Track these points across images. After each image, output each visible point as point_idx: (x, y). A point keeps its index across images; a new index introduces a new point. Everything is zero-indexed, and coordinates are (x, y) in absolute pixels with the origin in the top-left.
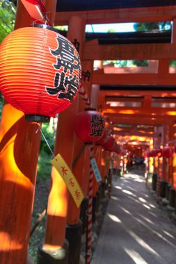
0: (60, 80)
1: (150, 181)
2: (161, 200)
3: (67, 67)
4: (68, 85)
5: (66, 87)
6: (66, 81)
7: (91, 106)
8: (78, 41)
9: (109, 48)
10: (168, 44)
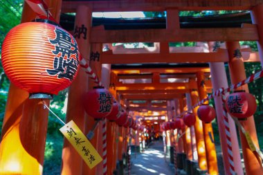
0: (58, 63)
1: (168, 156)
2: (179, 172)
3: (64, 53)
4: (66, 67)
5: (65, 69)
6: (65, 63)
7: (100, 84)
8: (85, 26)
9: (114, 32)
10: (163, 30)
